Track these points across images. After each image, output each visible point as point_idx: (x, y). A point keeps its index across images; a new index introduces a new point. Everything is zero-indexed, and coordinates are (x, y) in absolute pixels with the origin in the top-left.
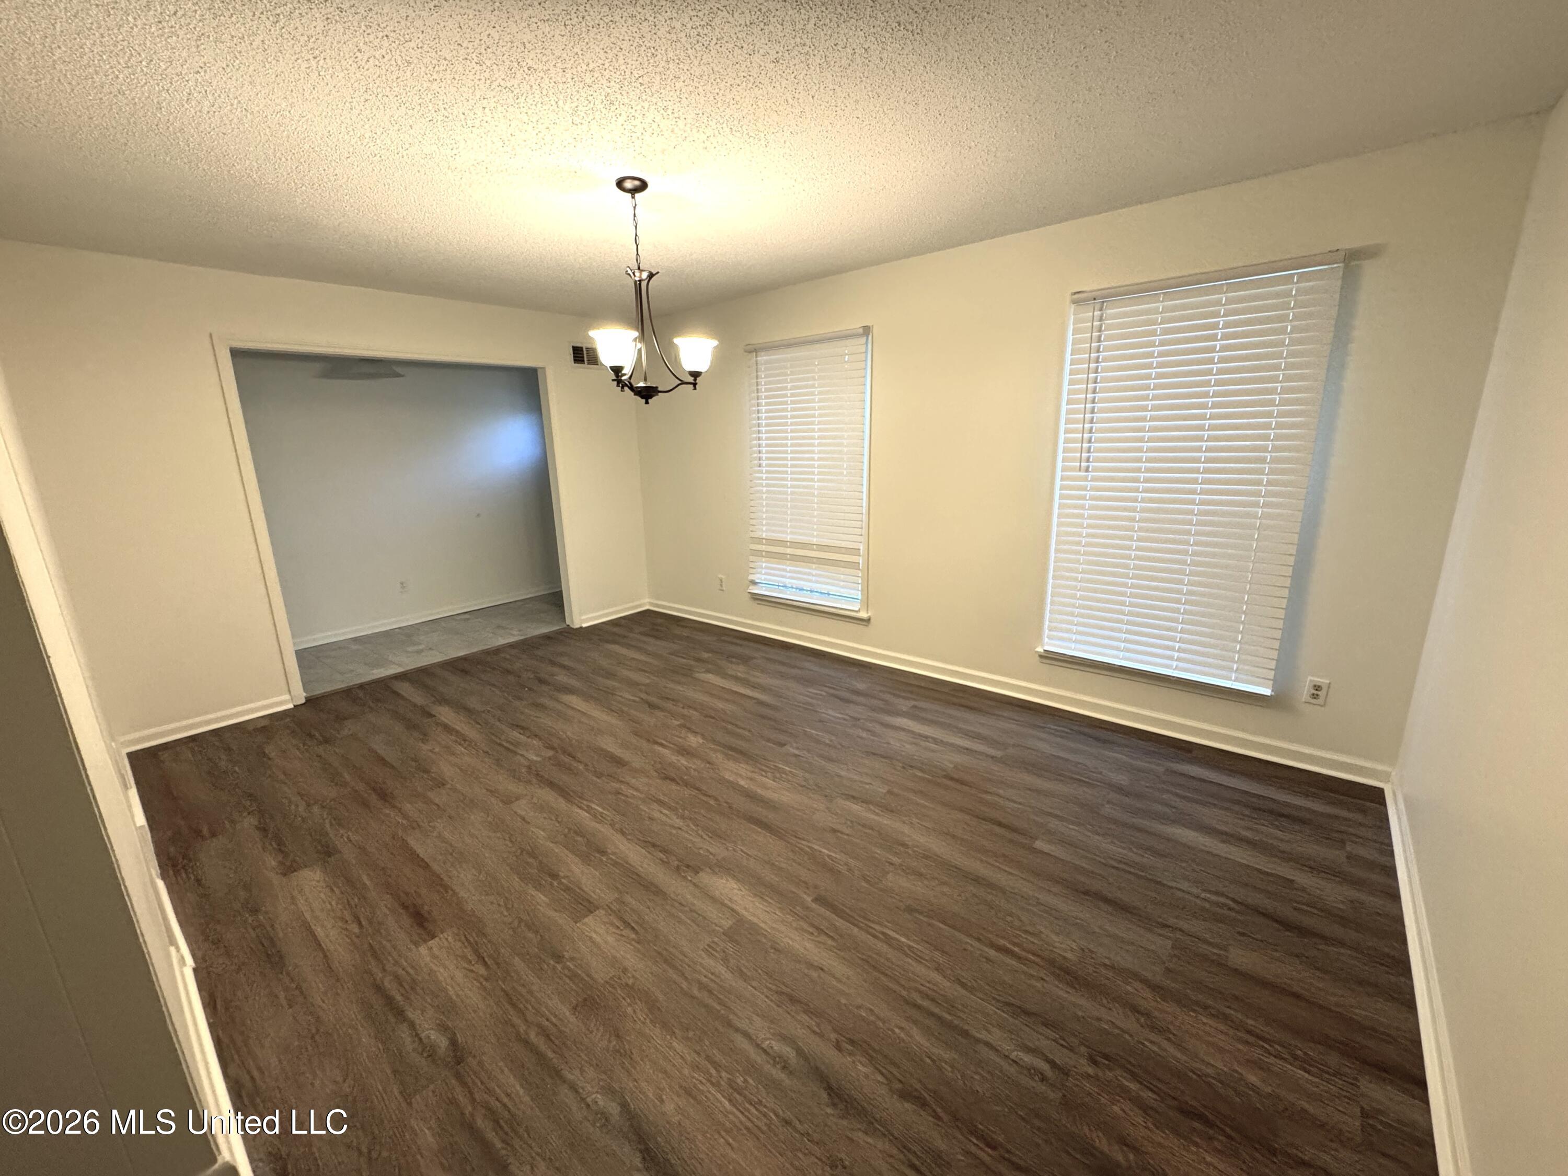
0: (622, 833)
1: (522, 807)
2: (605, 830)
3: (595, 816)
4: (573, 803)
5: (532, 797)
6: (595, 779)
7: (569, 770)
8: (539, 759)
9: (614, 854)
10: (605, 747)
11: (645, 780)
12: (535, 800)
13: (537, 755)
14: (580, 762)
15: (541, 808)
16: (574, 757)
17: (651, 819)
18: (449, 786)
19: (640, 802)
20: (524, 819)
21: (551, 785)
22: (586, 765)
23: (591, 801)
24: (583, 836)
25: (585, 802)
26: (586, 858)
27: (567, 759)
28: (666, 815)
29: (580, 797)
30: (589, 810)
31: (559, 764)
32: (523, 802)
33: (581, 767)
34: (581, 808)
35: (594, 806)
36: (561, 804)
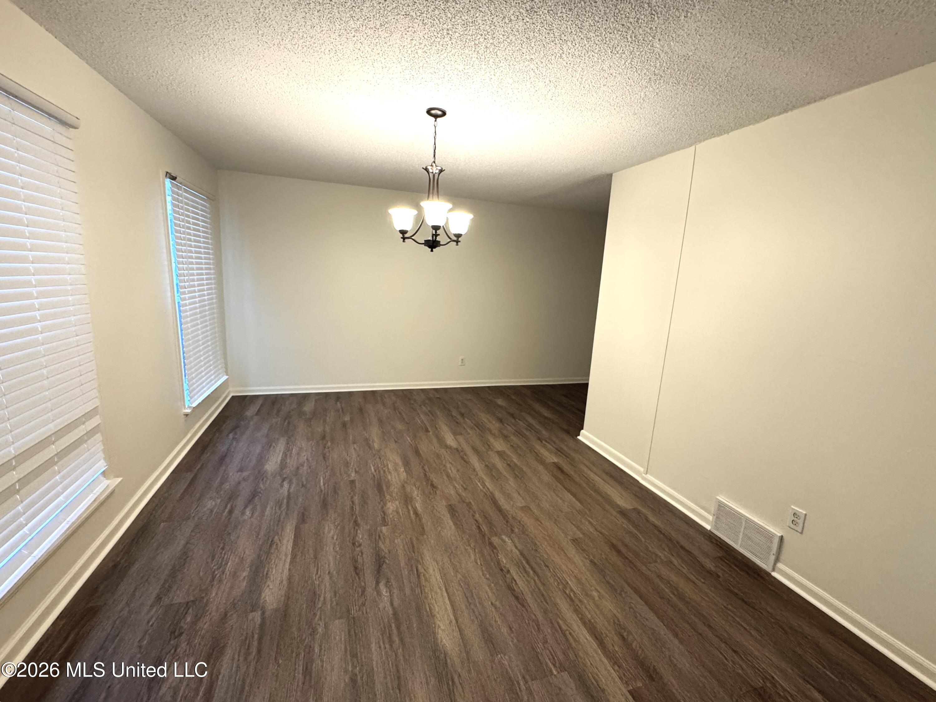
0: (474, 470)
1: (520, 502)
2: (481, 474)
3: (483, 482)
4: (491, 493)
5: (513, 506)
6: (473, 503)
7: (486, 518)
8: (504, 537)
9: (482, 464)
10: (453, 527)
11: (446, 491)
12: (512, 503)
13: (504, 541)
14: (476, 521)
15: (508, 497)
16: (479, 527)
17: (458, 470)
18: (569, 537)
19: (458, 479)
20: (519, 494)
21: (499, 509)
22: (473, 516)
23: (481, 490)
24: (492, 474)
25: (484, 490)
26: (494, 466)
27: (485, 528)
28: (451, 469)
29: (486, 494)
30: (484, 486)
31: (490, 524)
32: (519, 504)
33: (477, 516)
34: (488, 488)
35: (481, 487)
36: (498, 495)
